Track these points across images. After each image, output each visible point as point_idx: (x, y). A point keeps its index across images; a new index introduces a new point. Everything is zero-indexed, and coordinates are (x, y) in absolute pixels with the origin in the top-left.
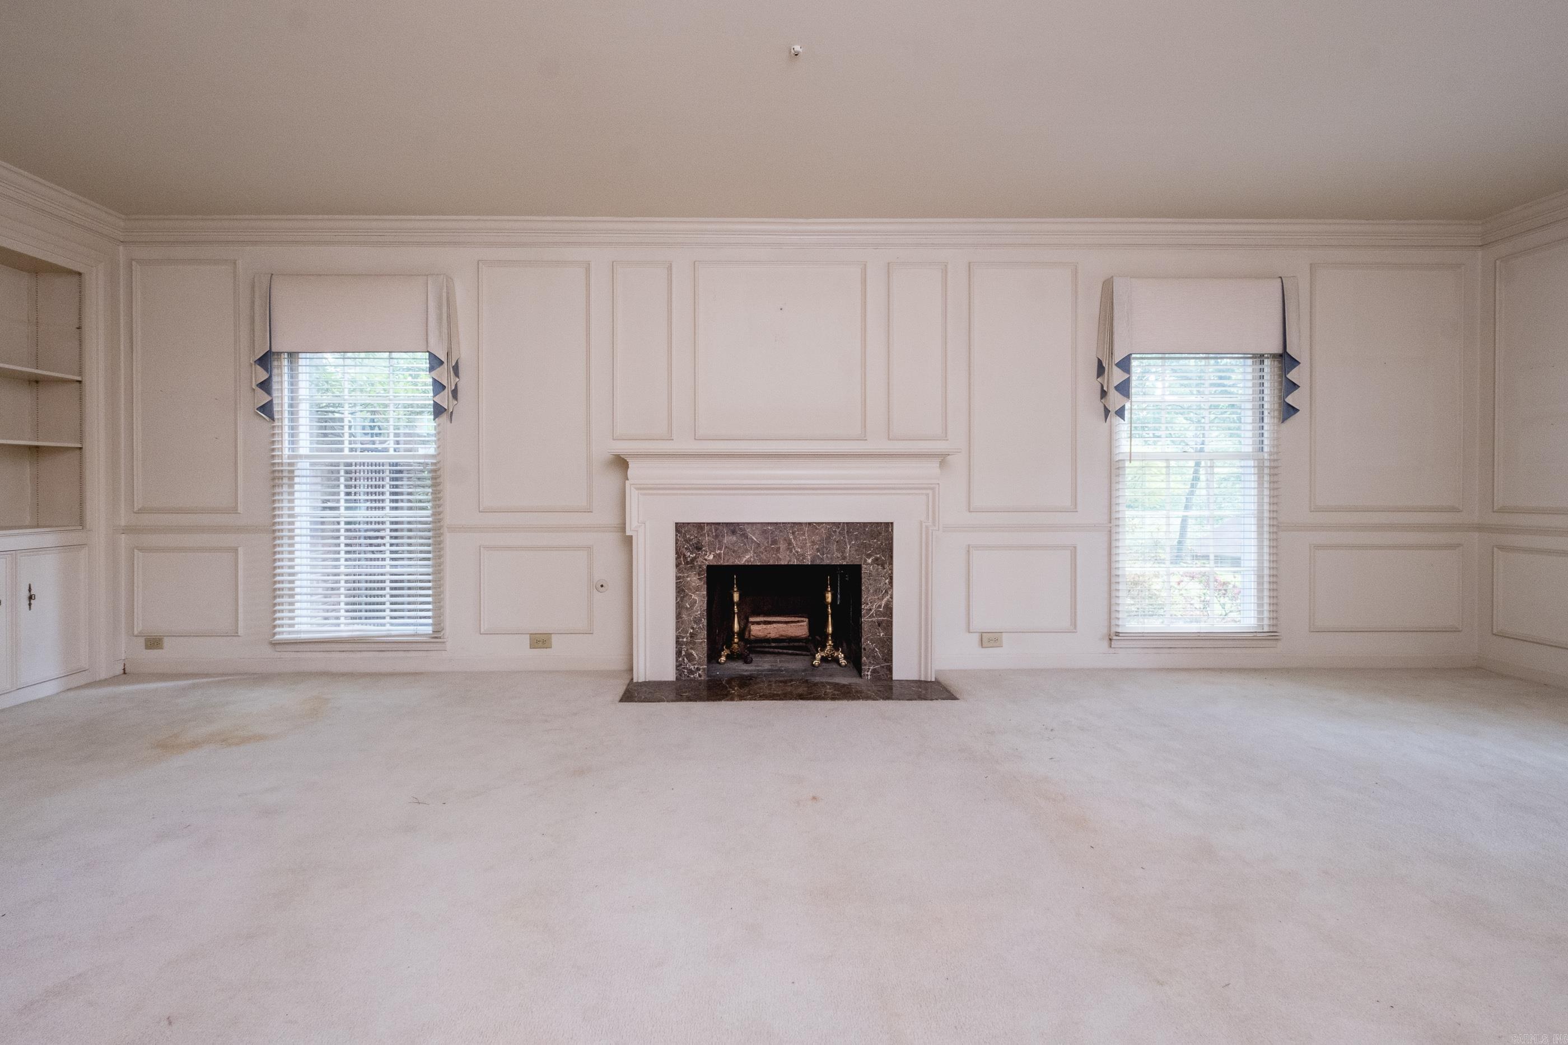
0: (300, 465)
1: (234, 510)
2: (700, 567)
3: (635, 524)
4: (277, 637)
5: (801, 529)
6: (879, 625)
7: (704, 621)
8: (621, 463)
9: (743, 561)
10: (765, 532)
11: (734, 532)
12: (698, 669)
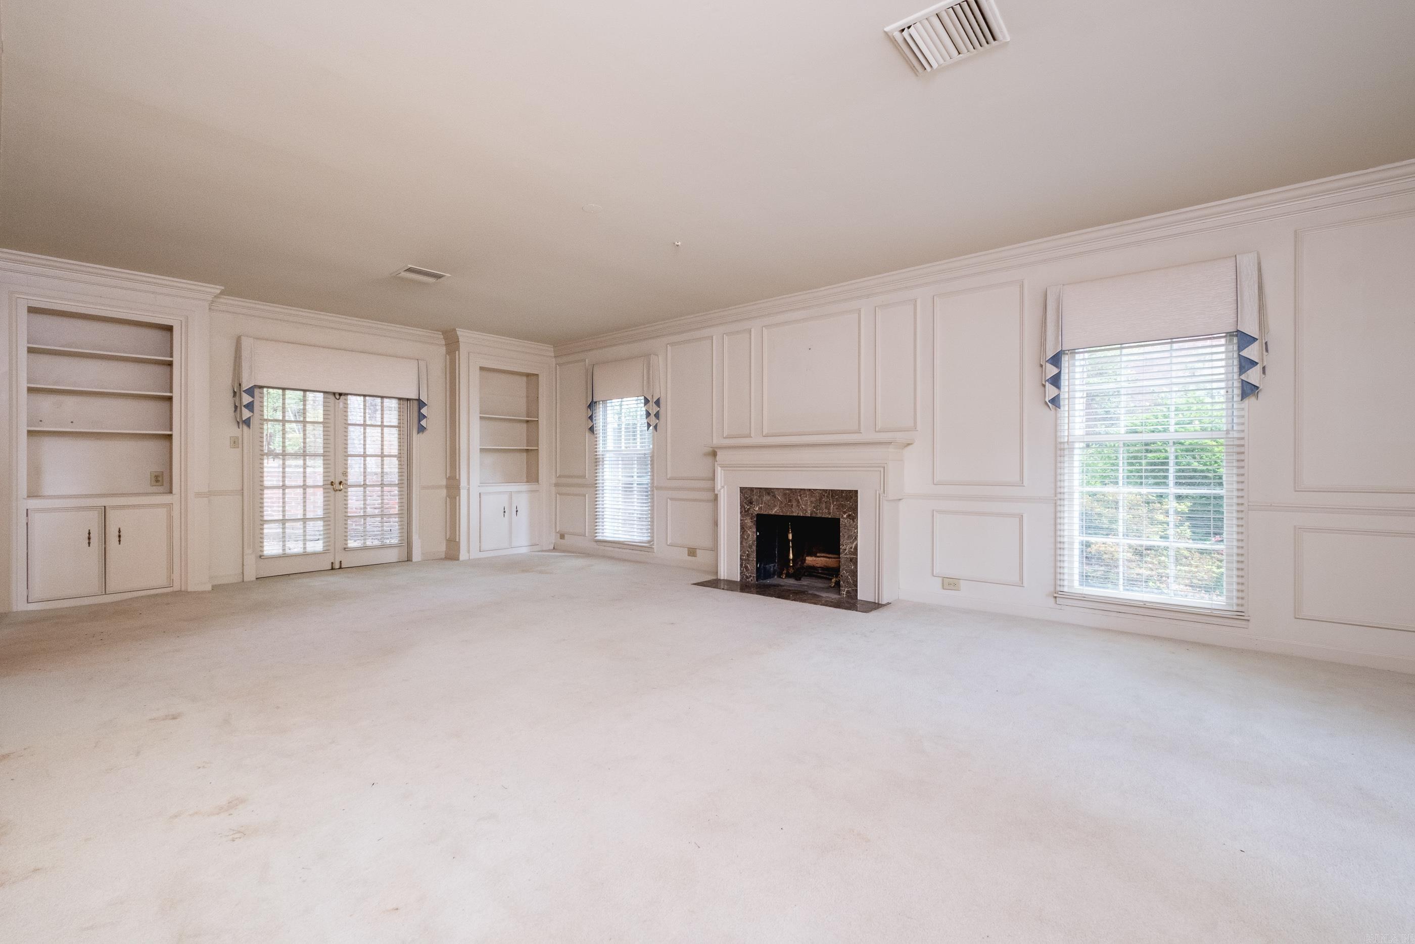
0: (608, 455)
1: (584, 477)
2: (752, 514)
3: (719, 487)
4: (596, 538)
5: (804, 493)
6: (851, 560)
7: (754, 548)
8: (714, 454)
9: (773, 512)
10: (785, 494)
11: (769, 494)
12: (751, 576)
